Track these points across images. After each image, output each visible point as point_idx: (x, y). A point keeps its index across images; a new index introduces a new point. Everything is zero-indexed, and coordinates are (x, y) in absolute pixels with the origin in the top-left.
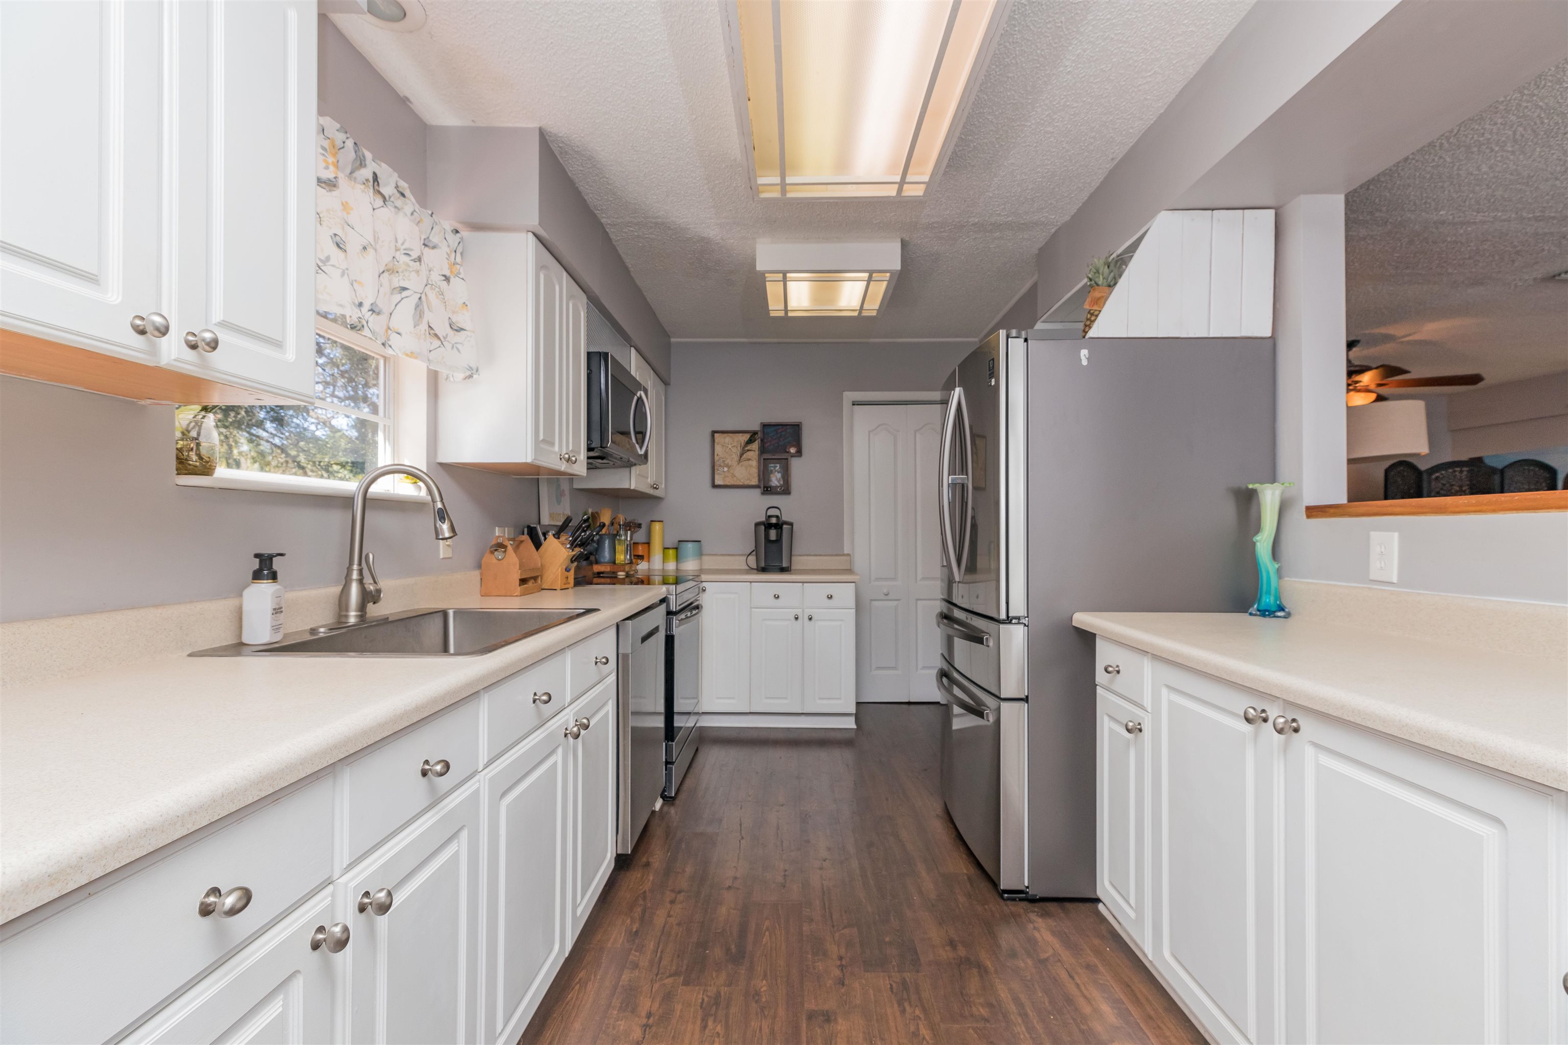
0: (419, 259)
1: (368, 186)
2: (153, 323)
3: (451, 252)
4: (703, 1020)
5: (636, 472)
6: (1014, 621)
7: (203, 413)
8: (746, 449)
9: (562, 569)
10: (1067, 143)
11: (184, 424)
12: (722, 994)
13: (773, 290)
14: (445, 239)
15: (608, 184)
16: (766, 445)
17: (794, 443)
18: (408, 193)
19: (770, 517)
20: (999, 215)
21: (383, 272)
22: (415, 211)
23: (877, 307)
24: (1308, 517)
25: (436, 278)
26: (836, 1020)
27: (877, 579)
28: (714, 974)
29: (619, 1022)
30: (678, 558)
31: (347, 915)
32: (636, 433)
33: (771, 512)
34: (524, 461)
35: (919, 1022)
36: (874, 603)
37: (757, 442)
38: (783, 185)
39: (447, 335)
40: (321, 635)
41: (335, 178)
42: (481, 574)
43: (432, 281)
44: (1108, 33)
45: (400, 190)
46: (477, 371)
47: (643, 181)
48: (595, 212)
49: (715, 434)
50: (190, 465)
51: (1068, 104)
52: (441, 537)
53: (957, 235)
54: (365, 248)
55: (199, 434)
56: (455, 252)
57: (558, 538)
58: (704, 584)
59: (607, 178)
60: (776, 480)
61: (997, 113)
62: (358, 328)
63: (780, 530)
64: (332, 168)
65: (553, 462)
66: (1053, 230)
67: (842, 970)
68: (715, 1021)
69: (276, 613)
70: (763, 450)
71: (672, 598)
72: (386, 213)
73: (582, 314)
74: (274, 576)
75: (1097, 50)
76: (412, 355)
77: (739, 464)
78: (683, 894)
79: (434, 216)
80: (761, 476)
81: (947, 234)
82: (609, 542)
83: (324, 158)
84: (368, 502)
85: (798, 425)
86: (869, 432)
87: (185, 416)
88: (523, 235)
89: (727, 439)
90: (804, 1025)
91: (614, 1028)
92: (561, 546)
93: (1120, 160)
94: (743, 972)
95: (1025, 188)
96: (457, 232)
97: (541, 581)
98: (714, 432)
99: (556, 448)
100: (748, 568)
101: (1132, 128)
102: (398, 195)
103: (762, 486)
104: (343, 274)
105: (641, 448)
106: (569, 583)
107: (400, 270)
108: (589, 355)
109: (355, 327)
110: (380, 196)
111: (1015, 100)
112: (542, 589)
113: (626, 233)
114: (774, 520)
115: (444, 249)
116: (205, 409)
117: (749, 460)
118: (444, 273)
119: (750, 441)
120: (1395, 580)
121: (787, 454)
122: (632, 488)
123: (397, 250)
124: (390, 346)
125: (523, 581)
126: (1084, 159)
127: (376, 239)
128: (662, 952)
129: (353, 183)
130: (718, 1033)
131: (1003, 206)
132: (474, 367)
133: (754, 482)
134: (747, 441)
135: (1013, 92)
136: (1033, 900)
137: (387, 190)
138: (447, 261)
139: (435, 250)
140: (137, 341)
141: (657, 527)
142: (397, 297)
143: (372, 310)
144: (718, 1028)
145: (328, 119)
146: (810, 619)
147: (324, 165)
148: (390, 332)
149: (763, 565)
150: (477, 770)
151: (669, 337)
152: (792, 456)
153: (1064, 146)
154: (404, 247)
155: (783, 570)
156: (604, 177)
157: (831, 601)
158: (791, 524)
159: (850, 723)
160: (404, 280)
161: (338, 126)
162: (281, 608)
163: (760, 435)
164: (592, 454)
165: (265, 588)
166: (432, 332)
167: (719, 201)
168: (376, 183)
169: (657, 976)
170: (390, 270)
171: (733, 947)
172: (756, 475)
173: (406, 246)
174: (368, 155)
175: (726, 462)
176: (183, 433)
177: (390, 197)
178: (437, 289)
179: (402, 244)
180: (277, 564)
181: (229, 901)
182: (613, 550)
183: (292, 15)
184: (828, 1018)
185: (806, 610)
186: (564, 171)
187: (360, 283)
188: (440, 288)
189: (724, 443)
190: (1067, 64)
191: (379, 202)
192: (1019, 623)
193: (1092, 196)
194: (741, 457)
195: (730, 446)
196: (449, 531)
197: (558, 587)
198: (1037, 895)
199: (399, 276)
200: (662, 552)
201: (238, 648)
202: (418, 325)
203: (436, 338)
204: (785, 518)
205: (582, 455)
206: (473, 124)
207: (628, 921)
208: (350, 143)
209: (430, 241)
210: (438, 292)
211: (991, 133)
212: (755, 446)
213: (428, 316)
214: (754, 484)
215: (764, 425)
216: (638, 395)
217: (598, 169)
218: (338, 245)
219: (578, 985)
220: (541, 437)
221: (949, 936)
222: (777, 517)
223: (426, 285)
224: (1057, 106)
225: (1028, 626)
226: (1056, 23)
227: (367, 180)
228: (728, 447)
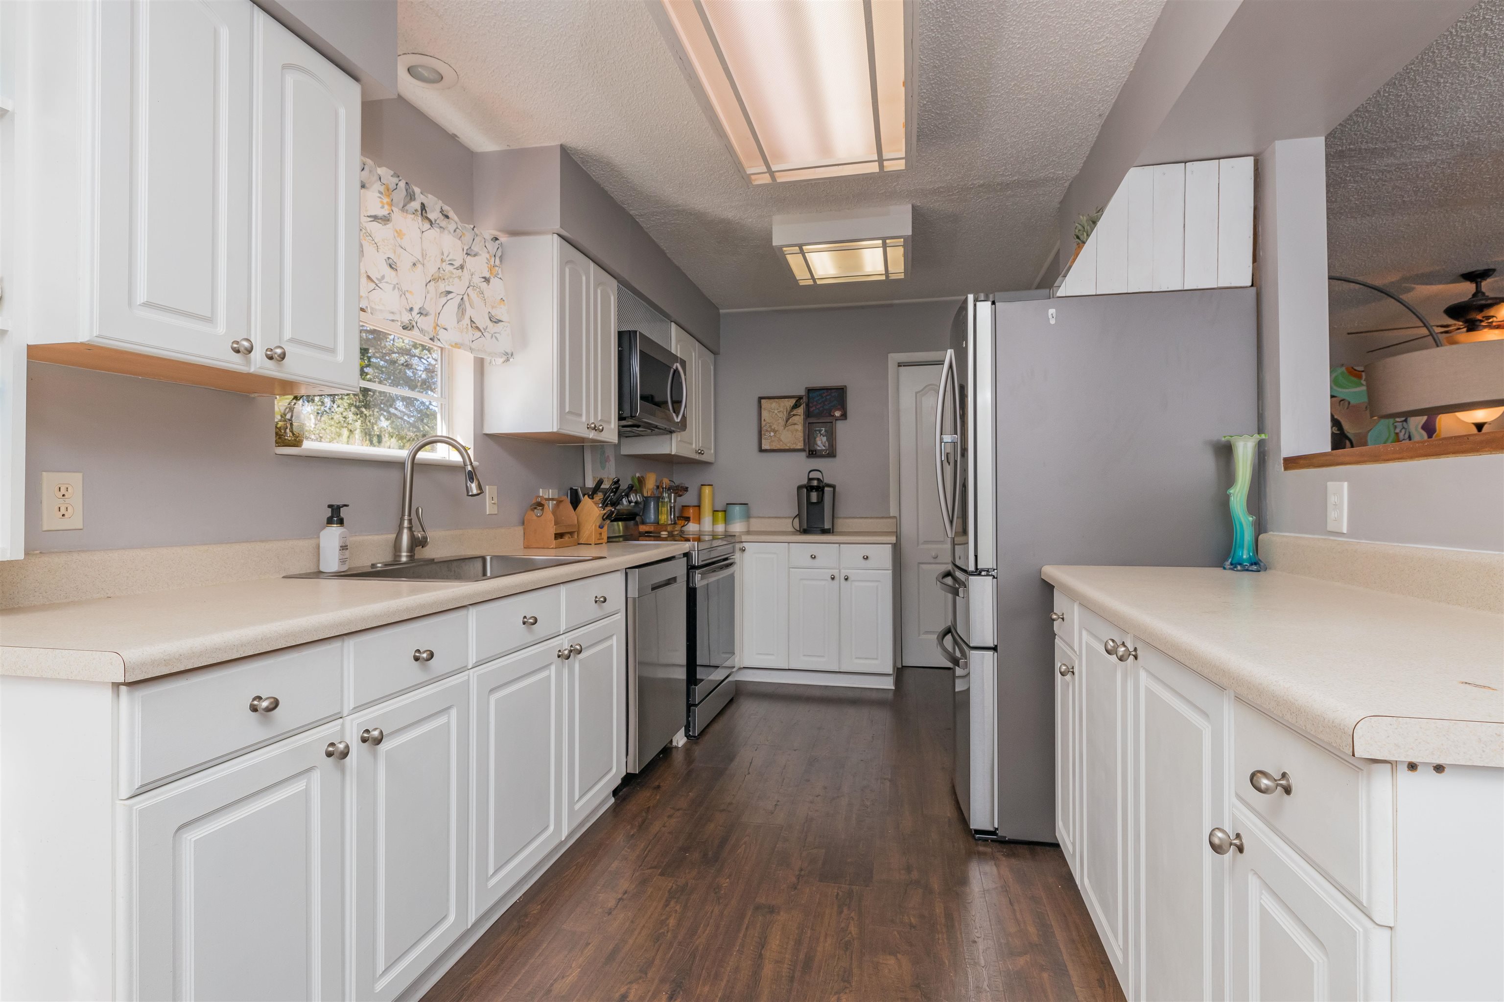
0: (462, 267)
1: (417, 215)
2: (243, 345)
3: (490, 256)
4: (667, 900)
5: (677, 438)
6: (983, 573)
7: (294, 401)
8: (792, 413)
9: (596, 525)
10: (1045, 106)
11: (282, 409)
12: (689, 885)
13: (794, 261)
14: (485, 246)
15: (628, 183)
16: (812, 409)
17: (839, 407)
18: (451, 214)
19: (810, 480)
20: (1003, 175)
21: (430, 281)
22: (457, 228)
23: (902, 269)
24: (1286, 469)
25: (477, 280)
26: (779, 913)
27: (926, 542)
28: (687, 871)
29: (600, 895)
30: (726, 521)
31: (353, 739)
32: (673, 402)
33: (813, 475)
34: (550, 430)
35: (851, 921)
36: (923, 566)
37: (802, 406)
38: (772, 173)
39: (487, 327)
40: (379, 569)
41: (389, 214)
42: (524, 529)
43: (473, 283)
44: (1043, 13)
45: (445, 213)
46: (512, 355)
47: (657, 177)
48: (623, 206)
49: (762, 400)
50: (286, 439)
51: (1030, 73)
52: (470, 494)
53: (968, 196)
54: (414, 264)
55: (292, 416)
56: (495, 256)
57: (593, 498)
58: (745, 544)
59: (626, 178)
60: (821, 442)
61: (963, 89)
62: (409, 328)
63: (821, 493)
64: (386, 207)
65: (578, 429)
66: (1067, 185)
67: (799, 878)
68: (677, 902)
69: (343, 550)
70: (808, 414)
71: (695, 554)
72: (433, 233)
73: (612, 298)
74: (341, 522)
75: (1039, 26)
76: (457, 345)
77: (785, 428)
78: (680, 812)
79: (475, 229)
80: (807, 440)
81: (957, 197)
82: (654, 504)
83: (380, 200)
84: (418, 467)
85: (843, 389)
86: (916, 393)
87: (281, 404)
88: (549, 237)
89: (774, 404)
90: (749, 913)
91: (594, 898)
92: (594, 505)
93: (1108, 116)
94: (713, 871)
95: (1020, 149)
96: (497, 239)
97: (577, 537)
98: (760, 399)
99: (584, 419)
100: (794, 530)
101: (1106, 86)
102: (443, 217)
103: (807, 450)
104: (394, 288)
105: (677, 416)
106: (602, 539)
107: (446, 278)
108: (620, 334)
109: (407, 328)
110: (427, 221)
111: (976, 76)
112: (579, 544)
113: (653, 221)
114: (815, 483)
115: (484, 256)
116: (296, 398)
117: (795, 424)
118: (483, 276)
119: (796, 406)
120: (1345, 531)
121: (831, 418)
122: (673, 453)
123: (442, 261)
124: (439, 340)
125: (559, 536)
126: (1070, 118)
127: (424, 255)
128: (649, 851)
129: (405, 214)
130: (676, 910)
131: (1004, 168)
132: (509, 351)
133: (800, 445)
134: (793, 406)
135: (971, 70)
136: (1003, 842)
137: (432, 216)
138: (487, 265)
139: (476, 257)
140: (237, 358)
141: (707, 491)
142: (444, 300)
143: (421, 313)
144: (678, 908)
145: (384, 169)
146: (846, 579)
147: (380, 205)
148: (438, 328)
149: (805, 527)
150: (466, 666)
151: (718, 309)
152: (836, 420)
153: (1043, 109)
154: (448, 259)
155: (825, 532)
156: (623, 177)
157: (867, 561)
158: (833, 487)
159: (888, 684)
160: (449, 285)
161: (392, 173)
162: (347, 546)
163: (805, 399)
164: (624, 423)
165: (335, 531)
166: (474, 325)
167: (728, 187)
168: (424, 211)
169: (640, 867)
170: (435, 279)
171: (710, 853)
172: (802, 439)
173: (450, 257)
174: (417, 190)
175: (773, 427)
176: (282, 416)
177: (436, 221)
178: (478, 290)
179: (447, 256)
180: (344, 513)
181: (265, 704)
182: (657, 512)
183: (342, 112)
184: (772, 910)
185: (842, 571)
186: (588, 176)
187: (411, 292)
188: (480, 288)
189: (771, 409)
190: (1014, 42)
191: (427, 225)
192: (988, 575)
193: (1093, 149)
194: (787, 421)
195: (776, 411)
196: (477, 490)
197: (593, 542)
198: (1006, 837)
199: (445, 282)
200: (711, 514)
201: (318, 574)
202: (461, 321)
203: (477, 330)
204: (827, 480)
205: (613, 424)
206: (508, 148)
207: (629, 827)
208: (402, 184)
209: (472, 250)
210: (479, 292)
211: (965, 106)
212: (801, 410)
213: (469, 312)
214: (800, 448)
215: (809, 390)
216: (674, 367)
217: (617, 171)
218: (391, 266)
219: (575, 867)
220: (567, 410)
221: (908, 862)
222: (818, 479)
223: (468, 287)
224: (1020, 76)
225: (997, 578)
226: (988, 11)
227: (416, 210)
228: (775, 412)
